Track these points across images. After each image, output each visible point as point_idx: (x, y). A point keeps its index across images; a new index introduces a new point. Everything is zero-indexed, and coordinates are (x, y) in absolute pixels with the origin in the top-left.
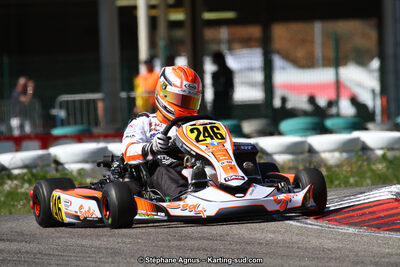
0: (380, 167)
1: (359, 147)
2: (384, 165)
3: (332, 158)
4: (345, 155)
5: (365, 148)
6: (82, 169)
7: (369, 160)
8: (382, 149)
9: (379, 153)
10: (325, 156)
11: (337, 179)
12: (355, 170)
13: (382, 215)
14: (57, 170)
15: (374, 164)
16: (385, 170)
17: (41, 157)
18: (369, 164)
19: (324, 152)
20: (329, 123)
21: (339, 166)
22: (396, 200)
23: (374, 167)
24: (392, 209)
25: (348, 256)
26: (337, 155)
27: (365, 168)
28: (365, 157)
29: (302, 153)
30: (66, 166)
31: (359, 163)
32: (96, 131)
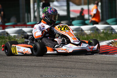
0: (102, 35)
1: (96, 29)
2: (103, 34)
3: (88, 32)
4: (92, 32)
5: (97, 29)
6: (15, 36)
7: (99, 33)
8: (103, 30)
9: (102, 31)
10: (86, 32)
11: (90, 39)
12: (95, 36)
13: (104, 49)
14: (7, 36)
15: (100, 34)
16: (103, 36)
17: (2, 32)
18: (99, 34)
19: (86, 30)
20: (86, 22)
21: (90, 35)
22: (108, 45)
23: (100, 35)
24: (107, 48)
25: (94, 62)
26: (89, 31)
27: (97, 35)
28: (97, 32)
29: (79, 31)
30: (10, 35)
31: (96, 34)
32: (19, 24)
